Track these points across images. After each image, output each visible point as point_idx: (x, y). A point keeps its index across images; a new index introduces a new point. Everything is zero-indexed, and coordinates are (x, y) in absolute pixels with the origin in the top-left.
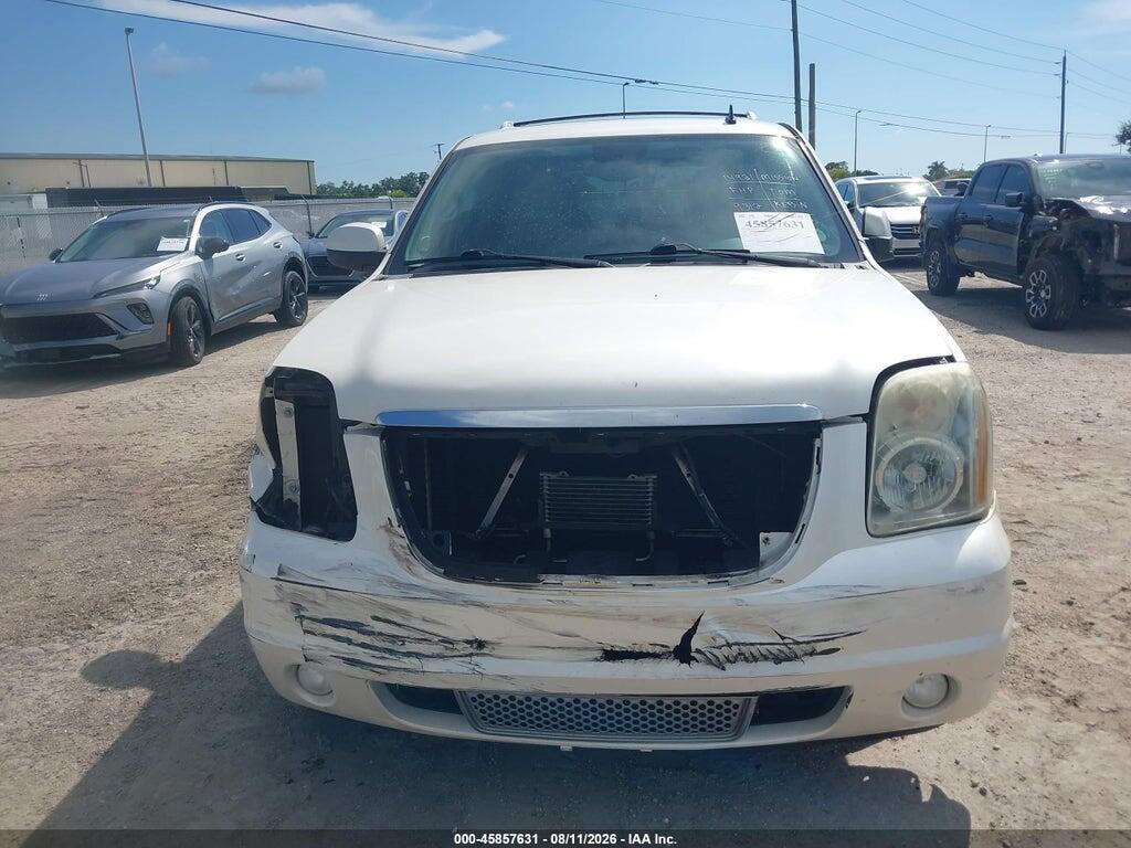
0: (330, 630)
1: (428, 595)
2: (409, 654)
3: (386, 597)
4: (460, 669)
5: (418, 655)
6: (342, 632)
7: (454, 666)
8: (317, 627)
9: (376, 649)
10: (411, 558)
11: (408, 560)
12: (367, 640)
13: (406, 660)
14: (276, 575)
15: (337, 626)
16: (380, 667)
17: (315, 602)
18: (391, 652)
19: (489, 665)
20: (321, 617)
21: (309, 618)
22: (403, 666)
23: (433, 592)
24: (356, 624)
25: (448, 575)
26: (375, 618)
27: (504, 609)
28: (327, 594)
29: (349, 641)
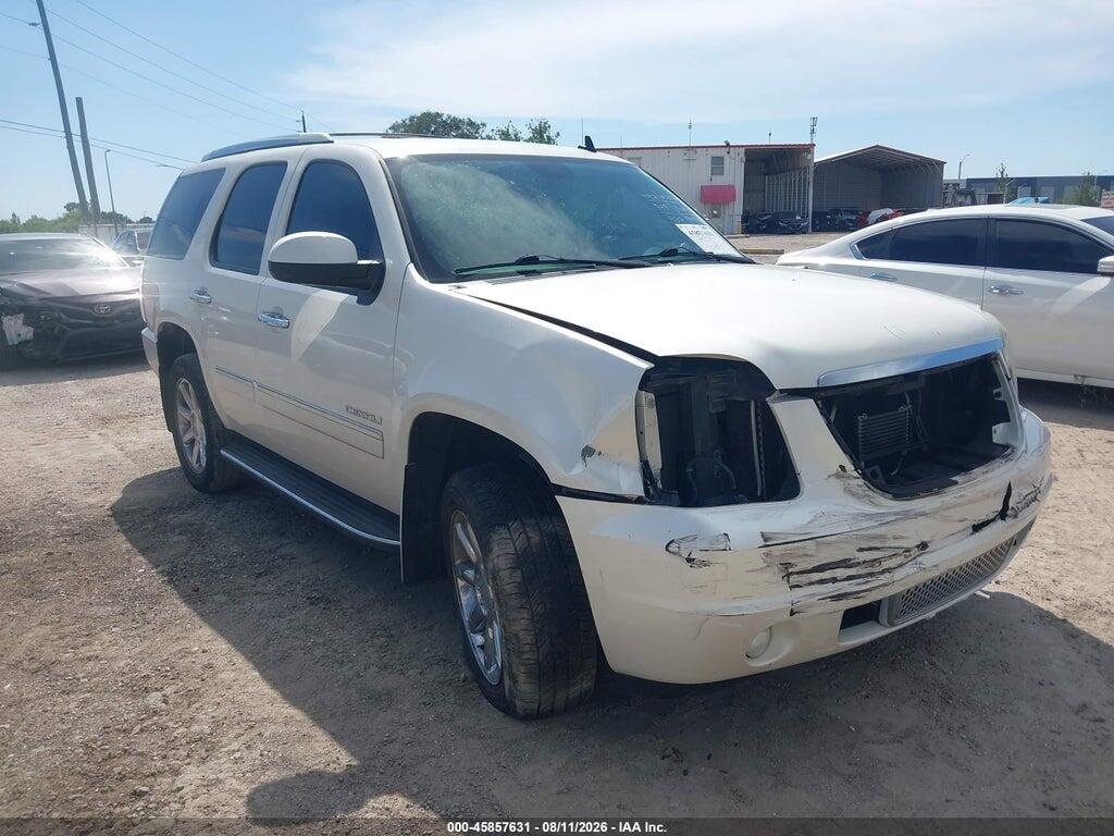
0: (816, 576)
1: (893, 518)
2: (883, 572)
3: (867, 529)
4: (912, 571)
5: (888, 570)
6: (827, 575)
7: (908, 570)
8: (804, 578)
9: (860, 576)
10: (871, 493)
11: (866, 495)
12: (852, 571)
13: (882, 577)
14: (763, 543)
15: (822, 571)
16: (862, 591)
17: (806, 555)
18: (871, 575)
19: (927, 560)
20: (810, 567)
21: (798, 573)
22: (881, 583)
23: (896, 514)
24: (844, 561)
25: (896, 497)
26: (861, 550)
27: (936, 513)
28: (818, 544)
29: (834, 580)
